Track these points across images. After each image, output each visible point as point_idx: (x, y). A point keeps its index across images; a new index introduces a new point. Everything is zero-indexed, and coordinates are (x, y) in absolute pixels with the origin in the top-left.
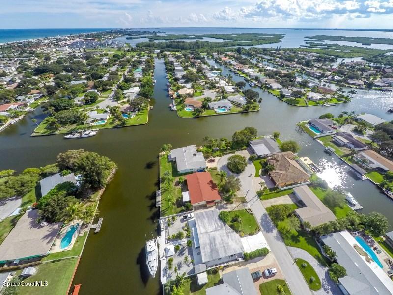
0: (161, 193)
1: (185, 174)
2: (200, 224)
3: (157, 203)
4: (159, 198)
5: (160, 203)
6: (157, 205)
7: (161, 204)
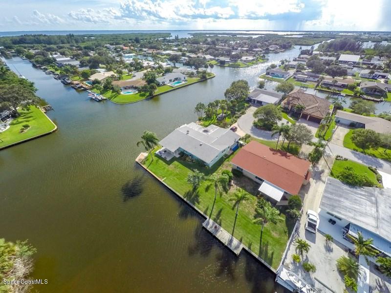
0: (215, 220)
1: (220, 162)
2: (351, 215)
3: (232, 248)
4: (224, 235)
5: (235, 242)
6: (237, 252)
7: (241, 241)
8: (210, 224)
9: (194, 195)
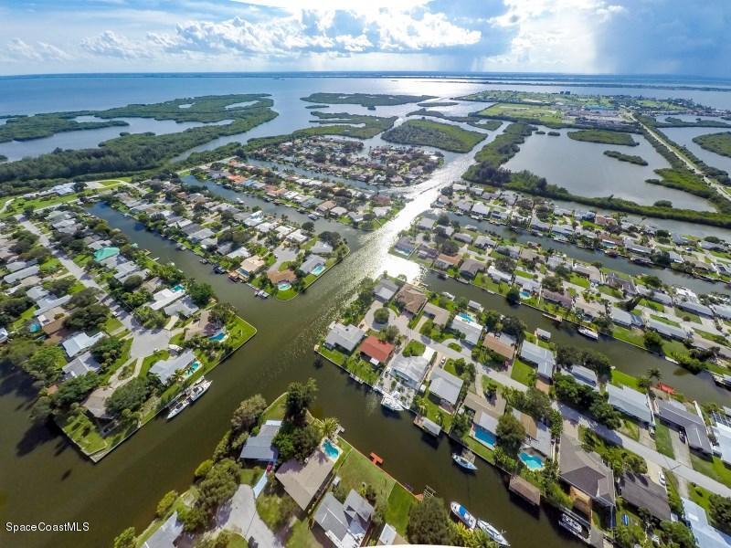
2: (399, 367)
3: (359, 382)
4: (357, 379)
5: (361, 380)
8: (352, 375)
9: (345, 365)
